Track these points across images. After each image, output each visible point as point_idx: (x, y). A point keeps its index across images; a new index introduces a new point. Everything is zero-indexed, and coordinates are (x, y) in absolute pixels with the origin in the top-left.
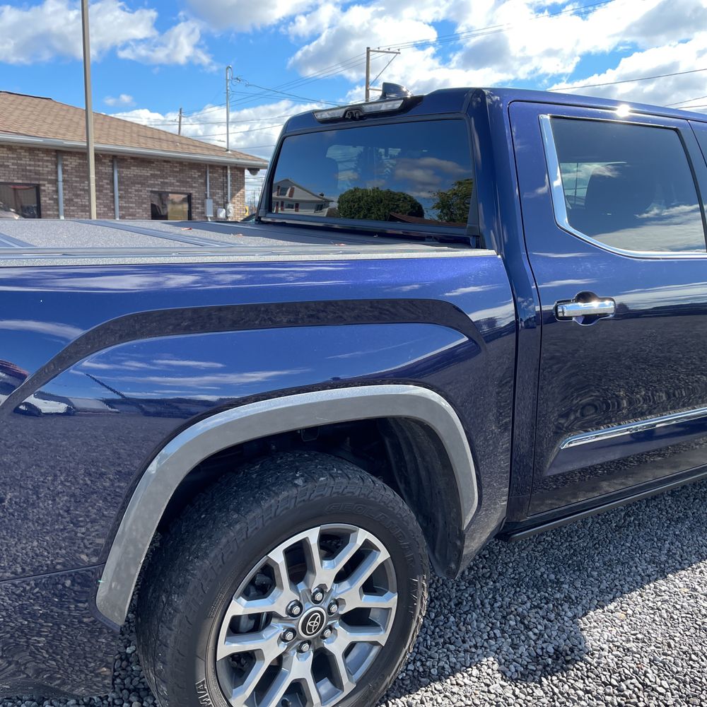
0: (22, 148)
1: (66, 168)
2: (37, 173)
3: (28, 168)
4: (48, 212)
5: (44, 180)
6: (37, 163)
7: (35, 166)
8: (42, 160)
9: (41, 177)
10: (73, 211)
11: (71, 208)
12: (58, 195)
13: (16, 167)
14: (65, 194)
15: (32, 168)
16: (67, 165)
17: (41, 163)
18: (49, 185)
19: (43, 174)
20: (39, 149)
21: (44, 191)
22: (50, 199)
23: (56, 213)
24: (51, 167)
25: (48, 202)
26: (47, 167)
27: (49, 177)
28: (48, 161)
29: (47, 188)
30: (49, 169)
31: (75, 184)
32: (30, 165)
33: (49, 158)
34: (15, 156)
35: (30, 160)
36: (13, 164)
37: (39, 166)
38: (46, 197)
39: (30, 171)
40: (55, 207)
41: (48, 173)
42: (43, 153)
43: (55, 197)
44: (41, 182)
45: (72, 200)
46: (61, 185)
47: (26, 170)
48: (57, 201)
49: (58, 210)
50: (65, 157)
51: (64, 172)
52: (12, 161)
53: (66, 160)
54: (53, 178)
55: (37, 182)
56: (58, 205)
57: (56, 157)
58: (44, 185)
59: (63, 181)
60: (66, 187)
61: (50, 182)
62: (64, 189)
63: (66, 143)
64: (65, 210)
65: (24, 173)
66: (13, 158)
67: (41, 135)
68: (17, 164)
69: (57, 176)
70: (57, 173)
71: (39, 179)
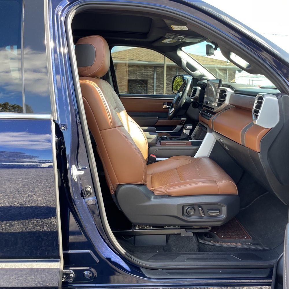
0: (142, 66)
1: (158, 73)
2: (147, 75)
3: (144, 73)
4: (150, 90)
5: (149, 78)
6: (147, 71)
7: (146, 72)
8: (149, 70)
9: (148, 77)
10: (159, 90)
11: (159, 89)
12: (154, 83)
13: (139, 73)
14: (156, 83)
15: (145, 73)
16: (158, 72)
17: (148, 72)
18: (151, 80)
19: (149, 75)
20: (148, 66)
21: (149, 82)
22: (151, 85)
23: (153, 91)
24: (152, 73)
25: (150, 86)
26: (150, 73)
27: (151, 77)
28: (151, 70)
29: (150, 81)
30: (151, 74)
31: (161, 79)
32: (144, 72)
33: (151, 69)
34: (139, 69)
35: (145, 71)
36: (138, 72)
37: (148, 73)
38: (149, 84)
39: (144, 75)
40: (153, 88)
41: (151, 75)
42: (149, 68)
43: (153, 84)
44: (148, 79)
45: (159, 85)
46: (155, 79)
47: (143, 75)
48: (153, 86)
49: (153, 89)
50: (157, 69)
51: (157, 74)
52: (138, 71)
53: (158, 70)
54: (152, 77)
55: (146, 79)
56: (154, 88)
57: (154, 69)
58: (149, 80)
59: (156, 78)
60: (157, 80)
61: (151, 79)
62: (156, 81)
63: (157, 63)
64: (156, 90)
65: (142, 76)
66: (138, 70)
67: (148, 60)
68: (140, 72)
69: (154, 76)
70: (154, 75)
71: (147, 78)
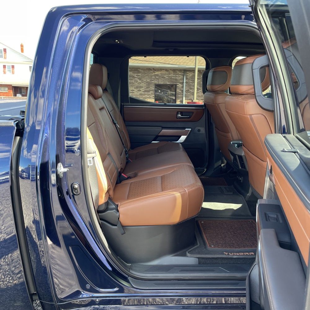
0: (171, 70)
1: (187, 77)
2: (176, 80)
3: (172, 78)
4: (179, 96)
5: (178, 82)
6: (176, 76)
7: (175, 77)
8: (178, 74)
9: (177, 81)
10: (189, 95)
11: (188, 94)
12: (183, 88)
13: (168, 77)
14: (186, 88)
15: (174, 78)
16: (188, 76)
17: (177, 76)
18: (181, 85)
19: (178, 80)
20: (177, 70)
21: (178, 87)
22: (180, 90)
23: (182, 96)
24: (181, 77)
25: (179, 91)
26: (180, 77)
27: (180, 81)
28: (180, 74)
29: (180, 85)
30: (181, 78)
31: (191, 84)
32: (173, 77)
33: (181, 73)
34: (168, 73)
35: (174, 75)
36: (167, 76)
37: (177, 77)
38: (178, 89)
39: (173, 79)
40: (182, 94)
41: (180, 79)
42: (179, 71)
43: (182, 89)
44: (177, 83)
45: (189, 90)
46: (185, 84)
47: (171, 79)
48: (183, 91)
49: (183, 95)
50: (187, 72)
51: (186, 79)
52: (167, 75)
53: (188, 74)
54: (182, 81)
55: (175, 83)
56: (183, 93)
57: (184, 72)
58: (178, 85)
59: (186, 83)
60: (187, 85)
61: (180, 83)
62: (186, 86)
63: (187, 66)
64: (185, 95)
65: (171, 80)
66: (167, 74)
67: (178, 64)
68: (168, 76)
69: (183, 81)
70: (183, 79)
71: (176, 82)
